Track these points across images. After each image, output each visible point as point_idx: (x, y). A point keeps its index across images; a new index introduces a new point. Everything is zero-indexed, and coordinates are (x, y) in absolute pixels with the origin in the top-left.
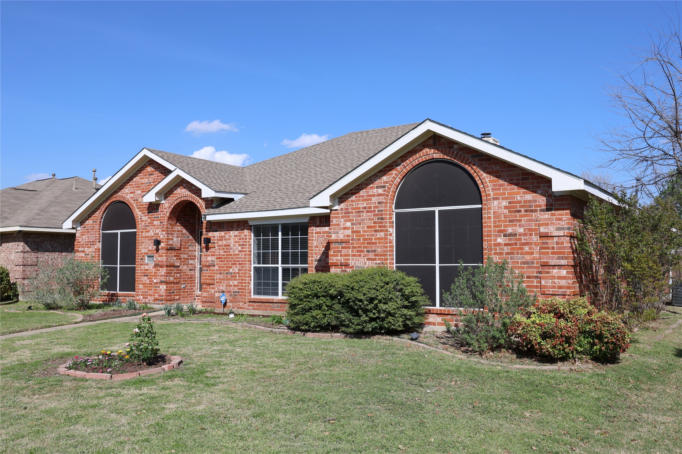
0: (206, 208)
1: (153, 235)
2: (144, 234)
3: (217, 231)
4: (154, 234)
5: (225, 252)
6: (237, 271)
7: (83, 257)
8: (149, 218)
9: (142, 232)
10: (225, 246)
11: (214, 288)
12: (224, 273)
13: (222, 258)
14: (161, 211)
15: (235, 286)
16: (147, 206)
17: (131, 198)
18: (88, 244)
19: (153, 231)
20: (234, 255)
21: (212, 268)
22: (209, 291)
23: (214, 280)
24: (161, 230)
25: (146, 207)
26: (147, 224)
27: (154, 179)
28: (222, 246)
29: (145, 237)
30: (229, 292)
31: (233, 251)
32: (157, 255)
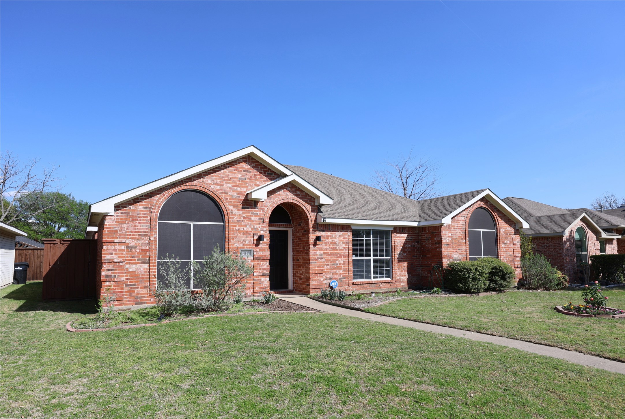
0: (312, 211)
1: (250, 229)
2: (237, 228)
3: (323, 231)
4: (252, 229)
5: (331, 248)
6: (342, 262)
7: (124, 250)
8: (243, 213)
9: (235, 226)
10: (331, 243)
11: (322, 277)
12: (331, 265)
13: (328, 253)
14: (261, 209)
15: (341, 274)
16: (241, 201)
17: (217, 190)
18: (134, 235)
19: (250, 226)
20: (339, 250)
21: (320, 261)
22: (318, 280)
23: (323, 270)
24: (260, 226)
25: (239, 202)
26: (242, 219)
27: (251, 177)
28: (329, 243)
29: (239, 231)
30: (336, 279)
31: (338, 247)
32: (258, 250)
